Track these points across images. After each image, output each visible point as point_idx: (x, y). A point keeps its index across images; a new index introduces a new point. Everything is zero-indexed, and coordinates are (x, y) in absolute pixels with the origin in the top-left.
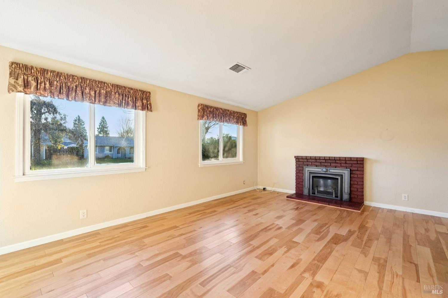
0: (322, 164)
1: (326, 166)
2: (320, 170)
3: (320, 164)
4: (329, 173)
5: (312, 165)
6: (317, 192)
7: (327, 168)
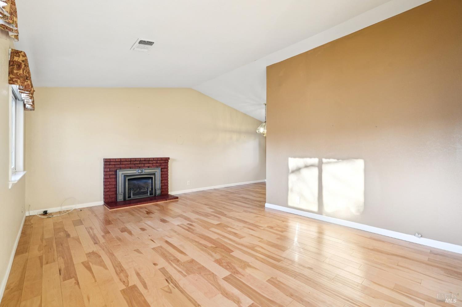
0: (136, 165)
1: (140, 167)
2: (135, 172)
3: (134, 166)
4: (143, 173)
5: (125, 168)
6: (133, 195)
7: (142, 169)
